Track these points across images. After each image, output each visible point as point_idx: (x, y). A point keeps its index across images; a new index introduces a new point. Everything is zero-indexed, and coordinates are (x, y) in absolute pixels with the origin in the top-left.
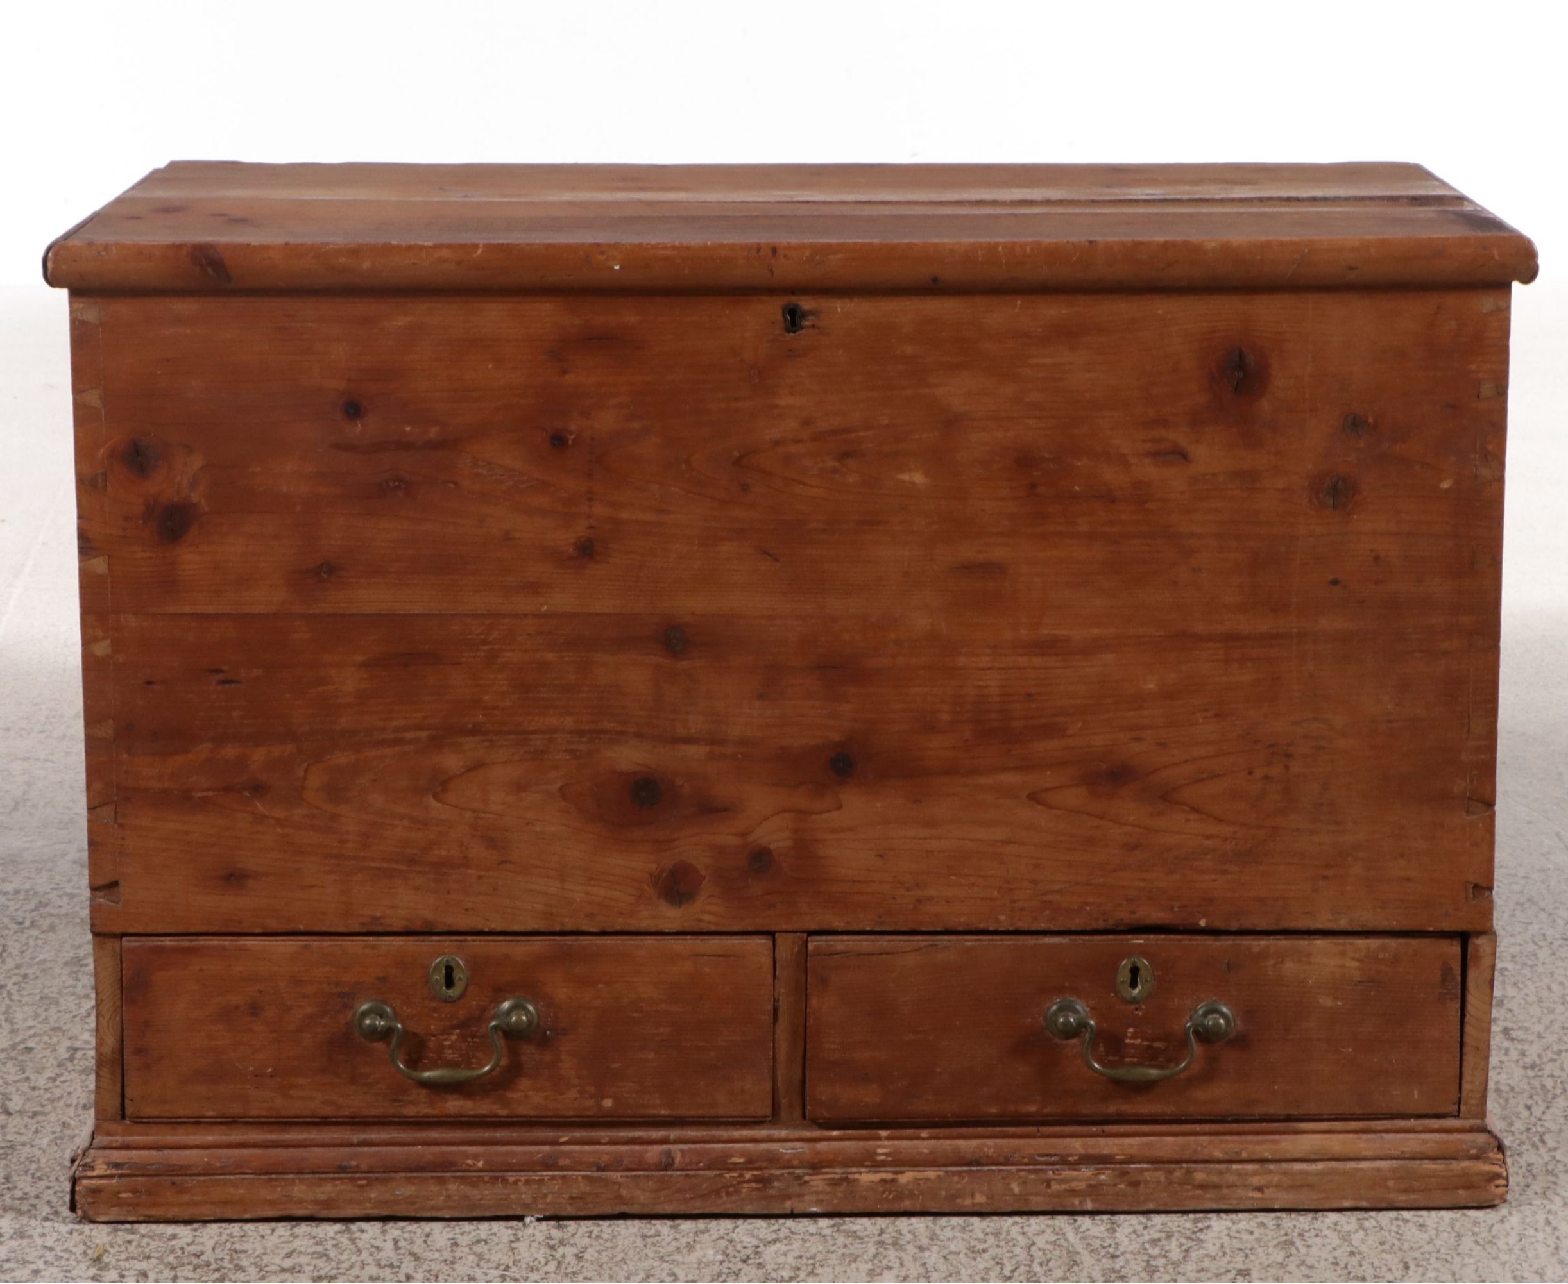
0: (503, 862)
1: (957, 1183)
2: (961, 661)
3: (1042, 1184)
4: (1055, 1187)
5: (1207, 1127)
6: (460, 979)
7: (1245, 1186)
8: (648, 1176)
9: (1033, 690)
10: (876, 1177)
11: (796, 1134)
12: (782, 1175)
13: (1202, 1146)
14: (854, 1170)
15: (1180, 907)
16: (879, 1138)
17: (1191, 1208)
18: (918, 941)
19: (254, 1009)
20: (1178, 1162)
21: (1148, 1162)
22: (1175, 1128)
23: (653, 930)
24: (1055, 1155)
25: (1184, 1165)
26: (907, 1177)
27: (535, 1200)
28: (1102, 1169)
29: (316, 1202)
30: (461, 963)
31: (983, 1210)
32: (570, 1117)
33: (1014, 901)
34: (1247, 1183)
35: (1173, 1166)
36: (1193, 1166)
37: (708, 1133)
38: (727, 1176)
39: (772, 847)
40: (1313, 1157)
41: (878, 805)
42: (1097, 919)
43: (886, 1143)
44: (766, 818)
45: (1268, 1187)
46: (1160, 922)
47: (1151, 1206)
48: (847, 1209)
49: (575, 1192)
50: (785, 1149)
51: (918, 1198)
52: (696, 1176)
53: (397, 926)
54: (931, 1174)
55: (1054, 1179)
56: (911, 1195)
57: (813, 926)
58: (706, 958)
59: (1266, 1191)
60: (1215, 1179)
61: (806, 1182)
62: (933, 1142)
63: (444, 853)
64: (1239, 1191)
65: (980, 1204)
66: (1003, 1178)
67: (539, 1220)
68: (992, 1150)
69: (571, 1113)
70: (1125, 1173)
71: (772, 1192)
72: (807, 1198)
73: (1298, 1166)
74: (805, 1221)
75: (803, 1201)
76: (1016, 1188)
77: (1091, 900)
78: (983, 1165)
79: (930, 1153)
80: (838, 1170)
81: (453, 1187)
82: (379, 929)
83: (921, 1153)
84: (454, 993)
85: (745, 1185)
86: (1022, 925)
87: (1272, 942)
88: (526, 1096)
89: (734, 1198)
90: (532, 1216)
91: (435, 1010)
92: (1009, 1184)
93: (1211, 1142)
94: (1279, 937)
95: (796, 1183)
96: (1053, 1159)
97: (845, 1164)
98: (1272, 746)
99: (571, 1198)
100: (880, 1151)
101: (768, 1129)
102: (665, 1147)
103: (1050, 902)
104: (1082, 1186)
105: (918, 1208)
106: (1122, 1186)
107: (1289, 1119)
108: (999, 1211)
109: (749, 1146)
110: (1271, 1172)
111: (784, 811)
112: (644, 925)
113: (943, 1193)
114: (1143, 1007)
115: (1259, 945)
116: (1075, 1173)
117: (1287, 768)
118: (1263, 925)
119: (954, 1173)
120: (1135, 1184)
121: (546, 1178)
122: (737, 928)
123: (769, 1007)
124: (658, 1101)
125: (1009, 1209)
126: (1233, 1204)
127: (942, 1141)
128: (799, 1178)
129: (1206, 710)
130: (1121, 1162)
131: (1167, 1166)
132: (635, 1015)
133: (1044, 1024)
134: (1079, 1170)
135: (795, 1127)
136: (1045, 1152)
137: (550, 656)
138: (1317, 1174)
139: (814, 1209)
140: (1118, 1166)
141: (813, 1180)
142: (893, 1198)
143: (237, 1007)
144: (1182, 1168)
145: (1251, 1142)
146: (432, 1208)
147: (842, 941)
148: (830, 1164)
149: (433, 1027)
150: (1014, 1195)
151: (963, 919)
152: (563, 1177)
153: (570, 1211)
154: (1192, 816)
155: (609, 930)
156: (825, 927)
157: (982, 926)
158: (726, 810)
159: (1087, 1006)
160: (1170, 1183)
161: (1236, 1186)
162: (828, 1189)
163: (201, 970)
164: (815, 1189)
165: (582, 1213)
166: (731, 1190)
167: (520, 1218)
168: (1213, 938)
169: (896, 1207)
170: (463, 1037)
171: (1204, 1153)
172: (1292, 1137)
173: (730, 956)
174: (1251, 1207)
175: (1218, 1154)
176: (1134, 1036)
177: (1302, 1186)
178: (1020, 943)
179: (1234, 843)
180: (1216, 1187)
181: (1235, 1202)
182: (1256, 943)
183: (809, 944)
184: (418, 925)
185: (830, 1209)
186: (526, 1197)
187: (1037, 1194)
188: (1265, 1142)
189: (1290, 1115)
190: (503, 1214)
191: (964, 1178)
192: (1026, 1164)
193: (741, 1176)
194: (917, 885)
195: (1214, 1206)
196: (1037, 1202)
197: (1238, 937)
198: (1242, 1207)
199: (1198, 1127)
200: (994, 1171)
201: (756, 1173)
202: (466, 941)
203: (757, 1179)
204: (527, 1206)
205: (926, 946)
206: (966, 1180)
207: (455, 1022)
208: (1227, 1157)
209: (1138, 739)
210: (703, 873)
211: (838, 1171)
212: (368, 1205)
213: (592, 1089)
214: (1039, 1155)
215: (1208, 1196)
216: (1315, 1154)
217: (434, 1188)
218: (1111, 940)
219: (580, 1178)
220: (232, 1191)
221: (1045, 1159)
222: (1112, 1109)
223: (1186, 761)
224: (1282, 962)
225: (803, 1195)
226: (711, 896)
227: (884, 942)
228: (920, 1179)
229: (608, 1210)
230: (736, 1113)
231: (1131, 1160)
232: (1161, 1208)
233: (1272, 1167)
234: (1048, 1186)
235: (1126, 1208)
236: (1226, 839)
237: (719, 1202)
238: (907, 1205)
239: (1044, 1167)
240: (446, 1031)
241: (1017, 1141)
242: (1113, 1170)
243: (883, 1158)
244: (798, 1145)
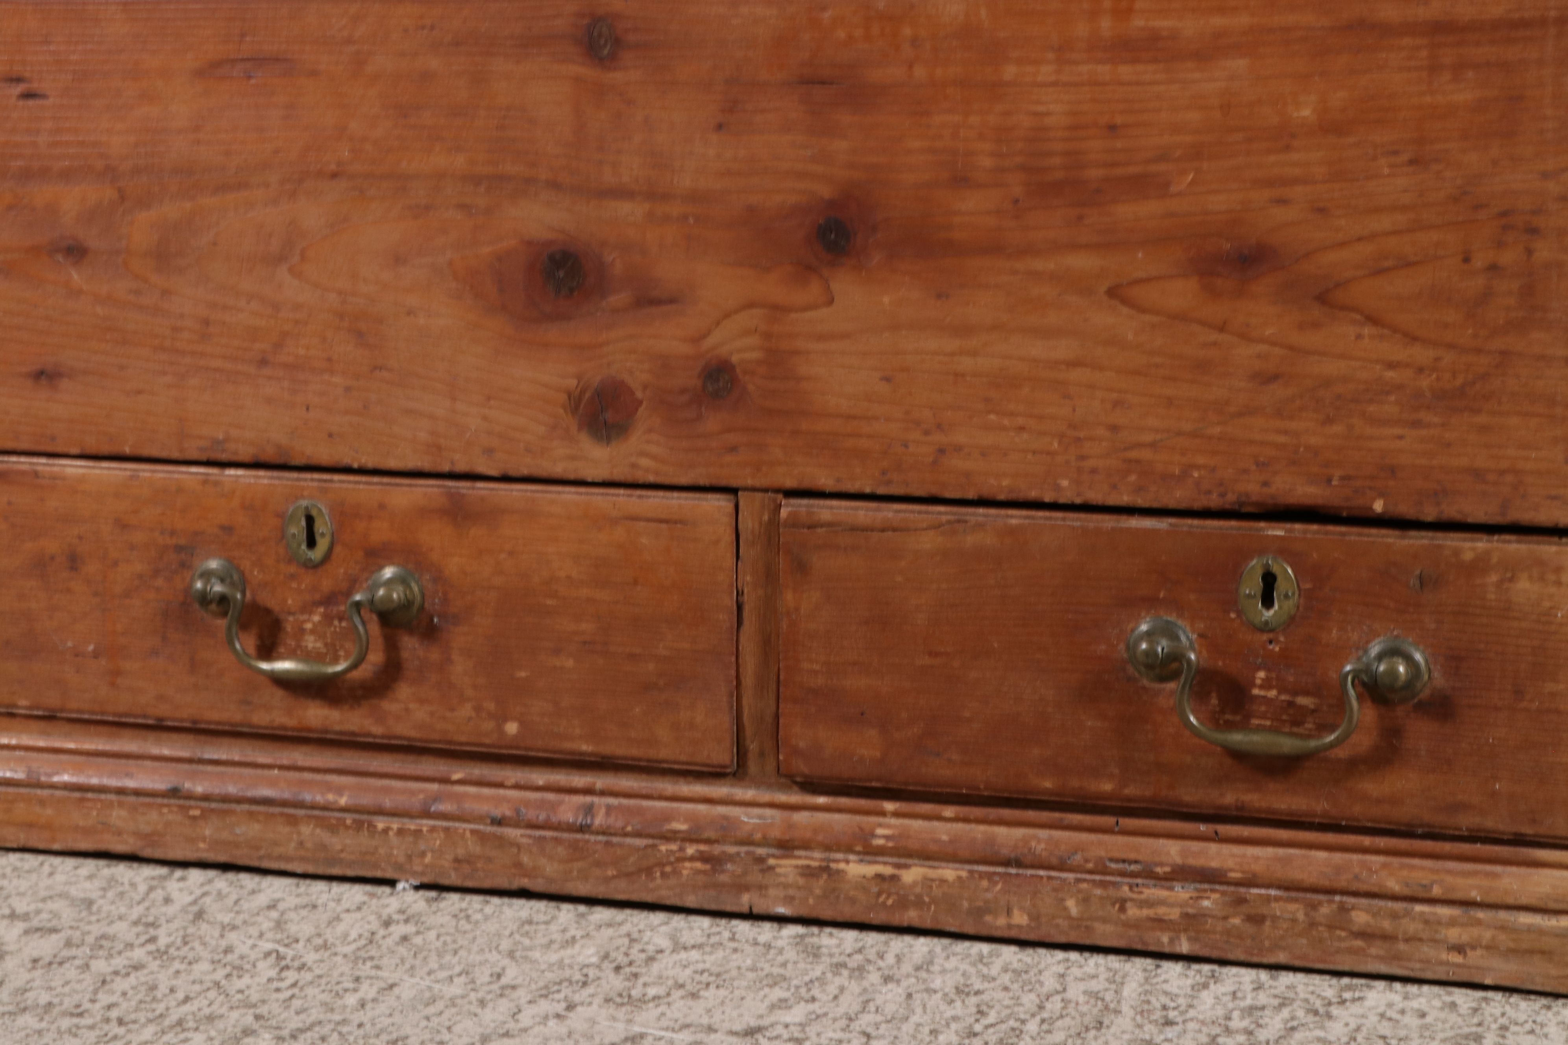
0: (376, 368)
1: (987, 890)
2: (1010, 72)
3: (1113, 905)
4: (1133, 912)
5: (1382, 842)
6: (323, 535)
7: (1435, 941)
8: (556, 839)
9: (1119, 120)
10: (870, 870)
11: (766, 796)
12: (738, 854)
13: (1370, 870)
14: (840, 856)
15: (1342, 478)
16: (883, 813)
17: (1346, 968)
18: (940, 513)
19: (74, 561)
20: (1330, 891)
21: (1279, 887)
22: (1330, 838)
23: (572, 476)
24: (1136, 862)
25: (1337, 898)
26: (912, 874)
27: (409, 857)
28: (1205, 891)
29: (137, 834)
30: (324, 510)
31: (1023, 936)
32: (461, 744)
33: (1082, 458)
34: (1438, 937)
35: (1321, 897)
36: (1351, 900)
37: (649, 785)
38: (663, 848)
39: (735, 359)
40: (1552, 905)
41: (886, 300)
42: (1209, 492)
43: (893, 821)
44: (727, 316)
45: (1473, 948)
46: (1308, 501)
47: (1282, 958)
48: (827, 913)
49: (461, 852)
50: (748, 818)
51: (929, 908)
52: (620, 845)
53: (245, 453)
54: (949, 873)
55: (1132, 900)
56: (919, 903)
57: (790, 483)
58: (642, 524)
59: (1470, 953)
60: (1387, 925)
61: (772, 868)
62: (960, 826)
63: (302, 352)
64: (1425, 949)
65: (1020, 927)
66: (1055, 890)
67: (417, 888)
68: (1043, 846)
69: (463, 739)
70: (1241, 901)
71: (723, 878)
72: (772, 892)
73: (1526, 919)
74: (767, 926)
75: (765, 896)
76: (1072, 906)
77: (1200, 460)
78: (1027, 867)
79: (951, 841)
80: (817, 854)
81: (306, 830)
82: (224, 457)
83: (937, 841)
84: (316, 554)
85: (687, 864)
86: (1095, 496)
87: (1495, 544)
88: (407, 710)
89: (672, 881)
90: (407, 881)
91: (292, 577)
92: (1063, 900)
93: (1385, 866)
94: (1507, 537)
95: (756, 868)
96: (1133, 867)
97: (828, 848)
98: (1504, 214)
99: (457, 860)
100: (880, 831)
101: (732, 786)
102: (588, 799)
103: (1138, 461)
104: (1174, 914)
105: (928, 924)
106: (1236, 921)
107: (1519, 841)
108: (1048, 940)
109: (702, 808)
110: (1479, 922)
111: (751, 305)
112: (558, 469)
113: (966, 904)
114: (1282, 639)
115: (1473, 549)
116: (1163, 893)
117: (1529, 252)
118: (1478, 513)
119: (982, 875)
120: (1256, 920)
121: (425, 829)
122: (684, 480)
123: (730, 602)
124: (578, 731)
125: (1062, 939)
126: (1415, 969)
127: (973, 826)
128: (760, 860)
129: (1396, 153)
130: (1238, 883)
131: (1309, 895)
132: (549, 602)
133: (1125, 656)
134: (1171, 889)
135: (769, 786)
136: (1123, 856)
137: (434, 63)
138: (1557, 936)
139: (781, 910)
140: (1232, 889)
141: (780, 866)
142: (892, 906)
143: (52, 558)
144: (1333, 901)
145: (1449, 872)
146: (280, 858)
147: (831, 508)
148: (806, 845)
149: (290, 602)
150: (1069, 917)
151: (1005, 483)
152: (447, 830)
153: (453, 879)
154: (1367, 331)
155: (513, 473)
156: (806, 484)
157: (1033, 494)
158: (672, 301)
159: (1193, 632)
160: (1313, 924)
161: (1420, 940)
162: (801, 881)
163: (10, 503)
164: (782, 879)
165: (470, 884)
166: (668, 869)
167: (391, 883)
168: (1397, 533)
169: (897, 919)
170: (328, 619)
171: (1372, 882)
172: (1523, 871)
173: (676, 522)
174: (1443, 977)
175: (1393, 885)
176: (1267, 685)
177: (1531, 952)
178: (1091, 525)
179: (1434, 376)
180: (1387, 937)
181: (1418, 966)
182: (1468, 544)
183: (782, 510)
184: (269, 454)
185: (803, 912)
186: (399, 854)
187: (1104, 920)
188: (1475, 873)
189: (1522, 835)
190: (369, 874)
191: (996, 883)
192: (1091, 872)
193: (682, 849)
194: (939, 427)
195: (1383, 969)
196: (1105, 934)
197: (1440, 535)
198: (1429, 975)
199: (1367, 841)
200: (1041, 877)
201: (703, 847)
202: (331, 481)
203: (703, 858)
204: (400, 867)
205: (949, 522)
206: (999, 887)
207: (317, 597)
208: (1406, 892)
209: (1281, 201)
210: (639, 395)
211: (815, 858)
212: (202, 845)
213: (491, 706)
214: (1111, 860)
215: (1373, 951)
216: (1556, 901)
217: (284, 830)
218: (1232, 528)
219: (468, 834)
220: (38, 809)
221: (1120, 866)
222: (1229, 798)
223: (1360, 239)
224: (1511, 579)
225: (766, 887)
226: (650, 431)
227: (890, 512)
228: (932, 880)
229: (502, 882)
230: (683, 758)
231: (1250, 882)
232: (1297, 963)
233: (1481, 914)
234: (1122, 909)
235: (1242, 957)
236: (1421, 370)
237: (651, 885)
238: (911, 916)
239: (1118, 879)
240: (307, 608)
241: (1084, 836)
242: (1223, 893)
243: (880, 842)
244: (768, 812)
